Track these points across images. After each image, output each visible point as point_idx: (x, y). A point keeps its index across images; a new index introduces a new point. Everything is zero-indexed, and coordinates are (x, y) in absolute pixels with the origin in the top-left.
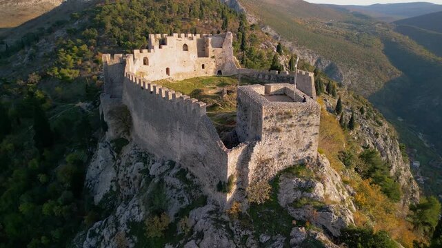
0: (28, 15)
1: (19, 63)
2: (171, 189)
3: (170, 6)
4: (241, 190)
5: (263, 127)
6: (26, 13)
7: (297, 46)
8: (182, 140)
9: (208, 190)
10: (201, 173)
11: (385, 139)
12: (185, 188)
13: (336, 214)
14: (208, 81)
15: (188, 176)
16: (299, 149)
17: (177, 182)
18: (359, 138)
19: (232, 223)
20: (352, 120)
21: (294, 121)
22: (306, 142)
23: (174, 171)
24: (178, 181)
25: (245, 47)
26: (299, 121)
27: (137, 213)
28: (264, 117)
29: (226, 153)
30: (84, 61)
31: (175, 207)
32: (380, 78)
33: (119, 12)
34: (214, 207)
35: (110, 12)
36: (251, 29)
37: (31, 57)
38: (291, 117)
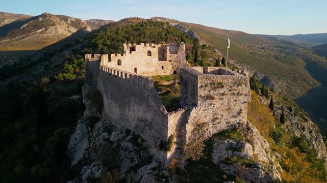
0: (49, 43)
1: (38, 72)
2: (124, 151)
3: (144, 34)
4: (179, 149)
5: (199, 95)
6: (47, 41)
7: (238, 63)
8: (136, 110)
9: (154, 151)
10: (148, 137)
11: (311, 132)
12: (136, 150)
13: (263, 171)
14: (166, 78)
15: (139, 141)
16: (231, 115)
17: (130, 146)
18: (289, 130)
19: (171, 177)
20: (282, 116)
21: (226, 90)
22: (237, 109)
23: (129, 137)
24: (131, 144)
25: (197, 60)
26: (230, 90)
27: (96, 171)
28: (199, 86)
29: (166, 115)
30: (81, 69)
31: (126, 165)
32: (304, 88)
33: (109, 37)
34: (157, 164)
35: (102, 37)
36: (203, 48)
37: (46, 67)
38: (223, 87)
